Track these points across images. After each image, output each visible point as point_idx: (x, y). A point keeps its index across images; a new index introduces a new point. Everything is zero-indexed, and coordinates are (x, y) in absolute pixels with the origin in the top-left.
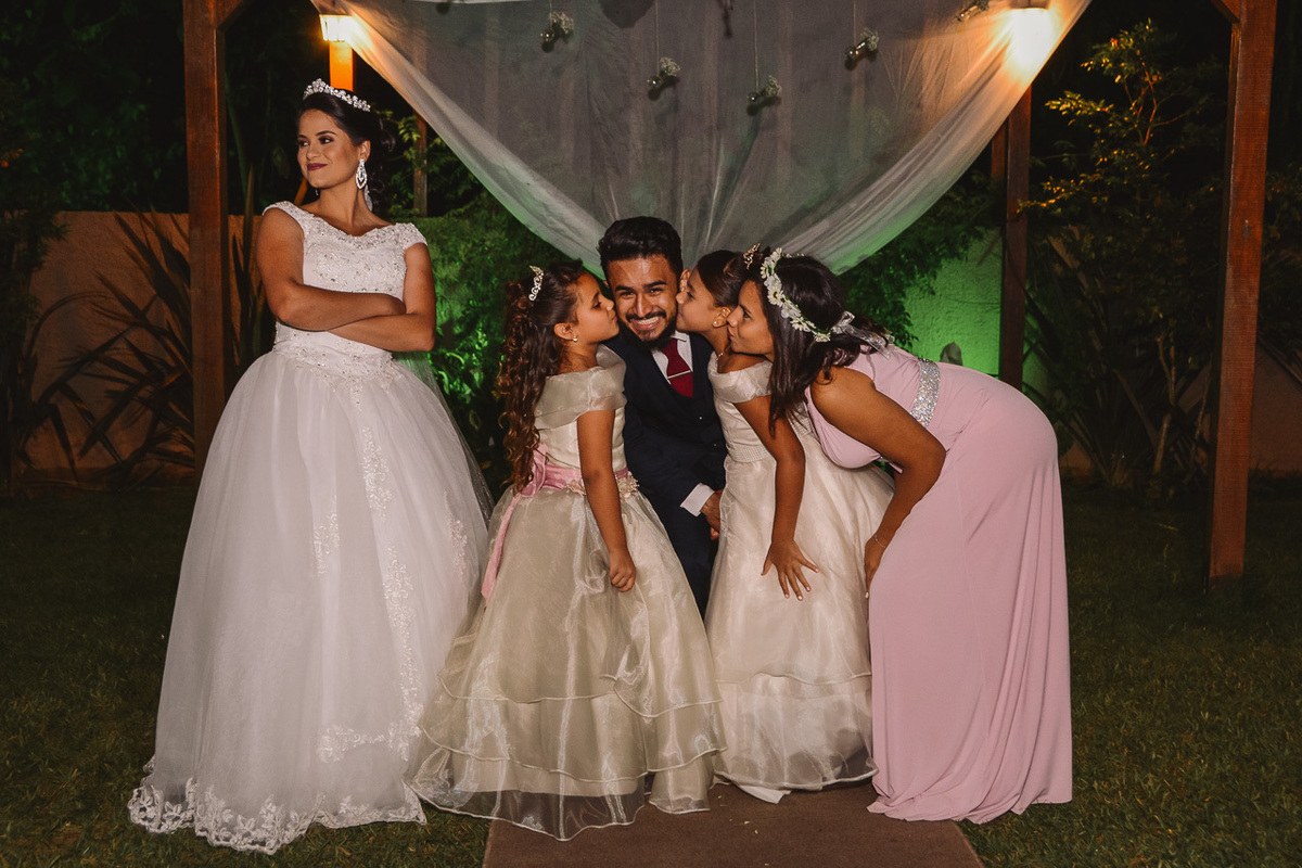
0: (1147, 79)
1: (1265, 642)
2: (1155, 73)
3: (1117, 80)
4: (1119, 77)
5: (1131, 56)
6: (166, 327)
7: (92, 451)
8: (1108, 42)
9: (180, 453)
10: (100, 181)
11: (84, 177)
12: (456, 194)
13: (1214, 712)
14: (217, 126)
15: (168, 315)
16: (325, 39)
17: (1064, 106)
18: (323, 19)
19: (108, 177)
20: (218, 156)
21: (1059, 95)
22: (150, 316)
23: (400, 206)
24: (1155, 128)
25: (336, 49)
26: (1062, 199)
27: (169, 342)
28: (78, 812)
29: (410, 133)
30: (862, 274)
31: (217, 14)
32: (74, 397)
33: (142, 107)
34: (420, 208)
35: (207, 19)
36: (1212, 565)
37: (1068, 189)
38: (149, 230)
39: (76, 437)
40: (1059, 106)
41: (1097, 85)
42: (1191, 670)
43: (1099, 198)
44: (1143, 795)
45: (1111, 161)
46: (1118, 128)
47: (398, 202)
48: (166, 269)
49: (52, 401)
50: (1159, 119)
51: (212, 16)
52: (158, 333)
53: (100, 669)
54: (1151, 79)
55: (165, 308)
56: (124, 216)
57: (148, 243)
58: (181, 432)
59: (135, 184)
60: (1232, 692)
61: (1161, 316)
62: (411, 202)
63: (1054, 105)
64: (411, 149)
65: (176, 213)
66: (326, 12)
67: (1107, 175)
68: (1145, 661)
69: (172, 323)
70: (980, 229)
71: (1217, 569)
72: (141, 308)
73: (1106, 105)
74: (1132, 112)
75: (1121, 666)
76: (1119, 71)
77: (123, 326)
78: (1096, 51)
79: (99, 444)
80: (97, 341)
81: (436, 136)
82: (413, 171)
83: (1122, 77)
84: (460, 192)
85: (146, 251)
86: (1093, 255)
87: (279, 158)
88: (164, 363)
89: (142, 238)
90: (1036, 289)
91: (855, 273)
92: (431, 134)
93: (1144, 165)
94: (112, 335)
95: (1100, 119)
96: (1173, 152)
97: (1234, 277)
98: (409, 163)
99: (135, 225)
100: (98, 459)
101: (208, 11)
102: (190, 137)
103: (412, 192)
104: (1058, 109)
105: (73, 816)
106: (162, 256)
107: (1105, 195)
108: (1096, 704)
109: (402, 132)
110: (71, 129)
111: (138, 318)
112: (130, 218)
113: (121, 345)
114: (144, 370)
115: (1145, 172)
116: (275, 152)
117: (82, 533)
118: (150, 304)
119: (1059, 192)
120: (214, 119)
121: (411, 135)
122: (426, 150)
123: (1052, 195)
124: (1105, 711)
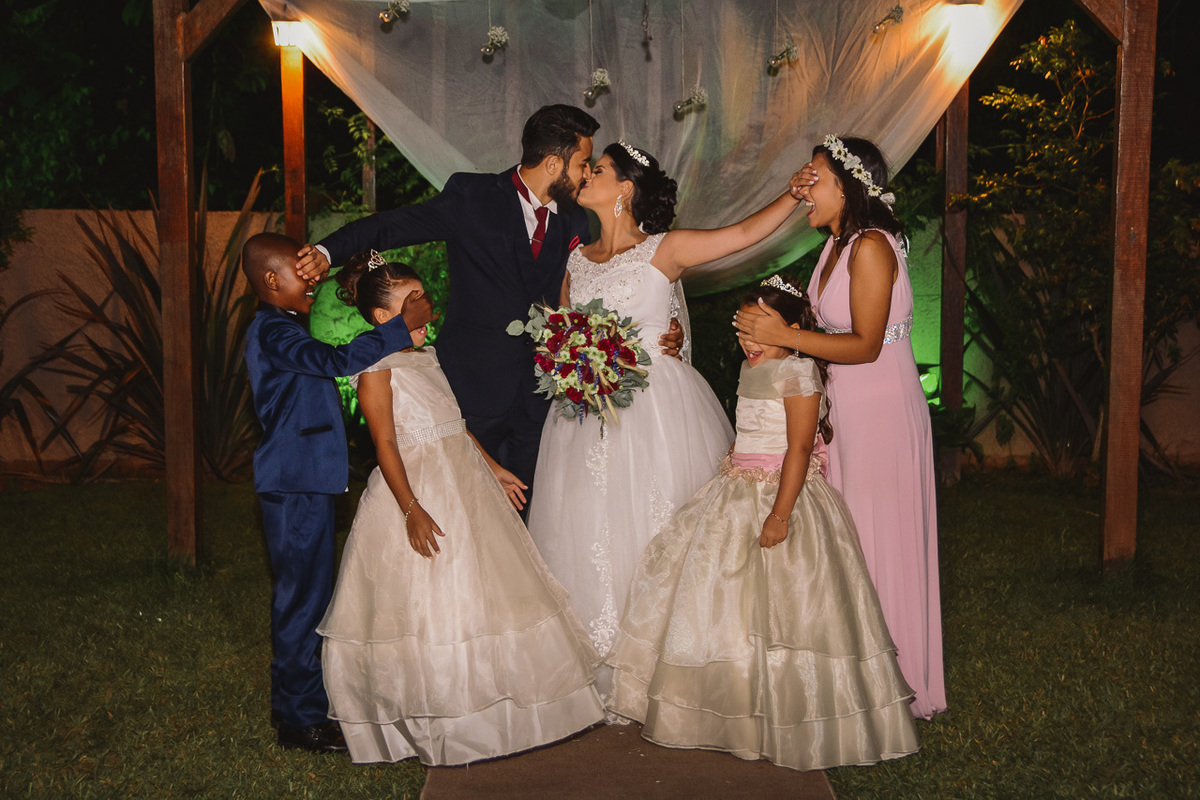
0: (1079, 73)
1: (1144, 618)
2: (1088, 67)
3: (1047, 77)
4: (1049, 73)
5: (1061, 52)
6: (124, 325)
7: (52, 445)
8: (1036, 39)
9: (137, 446)
10: (44, 167)
11: (27, 162)
12: (405, 188)
13: (1070, 675)
14: (185, 149)
15: (124, 310)
16: (277, 44)
17: (997, 102)
18: (275, 25)
19: (52, 163)
20: (186, 177)
21: (991, 90)
22: (108, 311)
23: (350, 203)
24: (1088, 121)
25: (286, 53)
26: (993, 194)
27: (125, 337)
28: (91, 748)
29: (360, 130)
30: (804, 266)
31: (185, 48)
32: (36, 392)
33: (85, 91)
34: (369, 204)
35: (176, 53)
36: (1106, 549)
37: (1000, 183)
38: (105, 227)
39: (40, 431)
40: (992, 101)
41: (1027, 82)
42: (1066, 641)
43: (1033, 190)
44: (981, 737)
45: (1041, 156)
46: (1048, 122)
47: (347, 198)
48: (123, 265)
49: (15, 395)
50: (1091, 113)
51: (181, 51)
52: (115, 329)
53: (89, 640)
54: (1084, 74)
55: (121, 302)
56: (82, 213)
57: (106, 240)
58: (139, 425)
59: (79, 170)
60: (1095, 660)
61: (1090, 307)
62: (360, 197)
63: (987, 100)
64: (360, 146)
65: (131, 210)
66: (277, 18)
67: (1039, 169)
68: (1026, 634)
69: (130, 319)
70: (923, 219)
71: (1110, 552)
72: (99, 303)
73: (1039, 100)
74: (1064, 106)
75: (1002, 638)
76: (1050, 67)
77: (81, 322)
78: (1024, 51)
79: (60, 436)
80: (56, 336)
81: (383, 134)
82: (361, 167)
83: (1053, 73)
84: (409, 187)
85: (106, 249)
86: (1026, 248)
87: (225, 141)
88: (121, 357)
89: (99, 235)
90: (978, 278)
91: (798, 264)
92: (379, 133)
93: (1073, 160)
94: (71, 331)
95: (1033, 113)
96: (1102, 146)
97: (1121, 279)
98: (359, 160)
99: (93, 224)
100: (58, 452)
101: (177, 46)
102: (161, 160)
103: (361, 188)
104: (990, 105)
105: (87, 750)
106: (120, 253)
107: (1039, 188)
108: (968, 669)
109: (352, 130)
110: (12, 112)
111: (96, 314)
112: (89, 216)
113: (79, 340)
114: (103, 365)
115: (1075, 166)
116: (220, 135)
117: (51, 523)
118: (106, 301)
119: (991, 186)
120: (182, 144)
121: (361, 133)
122: (375, 147)
123: (982, 189)
124: (974, 674)
